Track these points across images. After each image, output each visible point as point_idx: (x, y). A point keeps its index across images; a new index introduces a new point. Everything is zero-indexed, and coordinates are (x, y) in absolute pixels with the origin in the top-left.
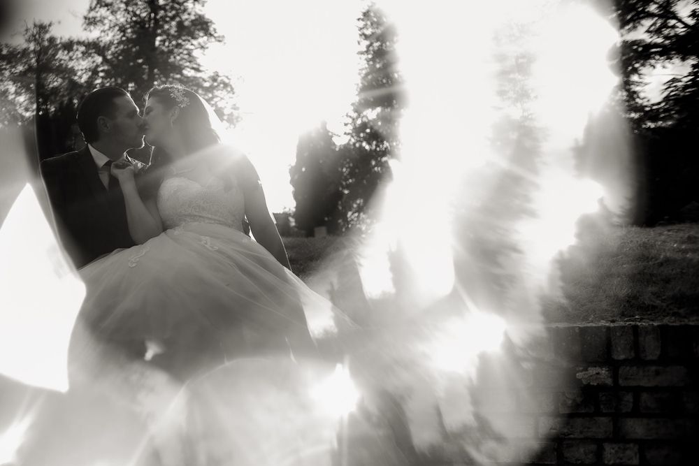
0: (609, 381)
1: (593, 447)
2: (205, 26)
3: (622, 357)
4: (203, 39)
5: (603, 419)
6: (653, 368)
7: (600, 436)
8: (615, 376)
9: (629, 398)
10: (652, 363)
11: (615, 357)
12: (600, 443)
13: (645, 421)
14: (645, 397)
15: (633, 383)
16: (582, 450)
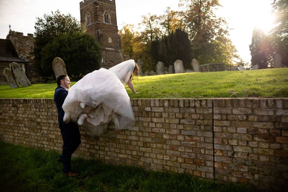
0: (150, 111)
1: (148, 123)
2: (216, 2)
3: (152, 106)
4: (217, 6)
5: (149, 118)
6: (158, 108)
7: (149, 121)
8: (151, 109)
9: (153, 114)
10: (158, 107)
11: (151, 106)
12: (149, 122)
13: (156, 118)
14: (156, 114)
15: (154, 111)
16: (146, 124)
